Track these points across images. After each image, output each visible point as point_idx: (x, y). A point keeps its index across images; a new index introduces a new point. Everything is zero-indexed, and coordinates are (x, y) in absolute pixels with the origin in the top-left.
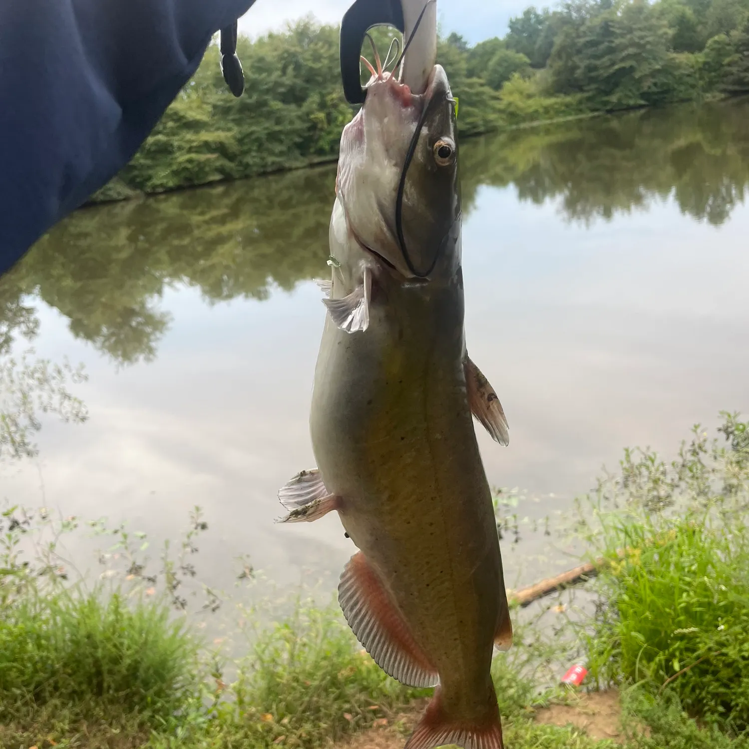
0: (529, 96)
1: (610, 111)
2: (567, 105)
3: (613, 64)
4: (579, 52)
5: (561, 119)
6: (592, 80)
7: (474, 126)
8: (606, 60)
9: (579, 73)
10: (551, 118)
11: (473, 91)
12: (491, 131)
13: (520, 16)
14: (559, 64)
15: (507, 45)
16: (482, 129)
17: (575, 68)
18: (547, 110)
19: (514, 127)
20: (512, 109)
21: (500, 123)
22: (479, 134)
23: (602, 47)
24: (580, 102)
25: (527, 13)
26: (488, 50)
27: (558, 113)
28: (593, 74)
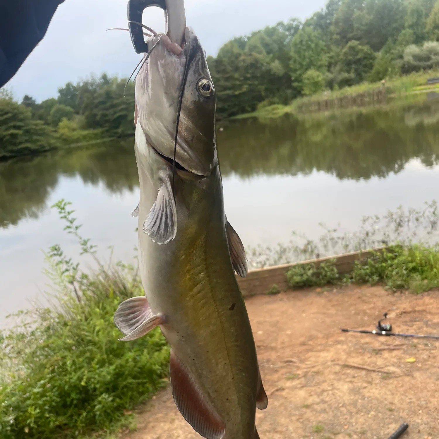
0: (74, 130)
1: (119, 137)
2: (96, 135)
3: (115, 113)
4: (96, 107)
5: (94, 142)
6: (107, 121)
7: (42, 146)
8: (111, 111)
9: (98, 118)
10: (88, 141)
11: (38, 128)
12: (54, 149)
13: (64, 87)
14: (87, 113)
15: (60, 101)
16: (47, 148)
17: (95, 115)
18: (85, 137)
19: (67, 147)
20: (64, 137)
21: (58, 145)
22: (45, 151)
23: (108, 104)
24: (102, 133)
25: (68, 85)
26: (49, 104)
27: (91, 138)
28: (107, 118)
